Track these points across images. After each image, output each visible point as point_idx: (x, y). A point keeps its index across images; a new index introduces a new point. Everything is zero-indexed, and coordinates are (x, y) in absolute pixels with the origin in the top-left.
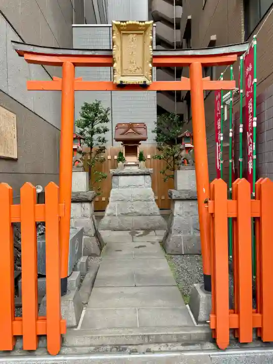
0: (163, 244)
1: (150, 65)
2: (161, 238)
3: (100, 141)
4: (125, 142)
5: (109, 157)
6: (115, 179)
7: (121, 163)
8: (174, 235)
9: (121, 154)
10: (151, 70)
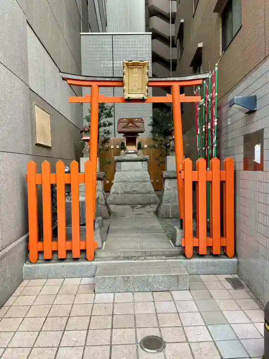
0: (157, 213)
1: (147, 87)
2: (155, 209)
3: (105, 133)
4: (126, 134)
5: (112, 147)
6: (118, 164)
7: (123, 151)
8: (164, 204)
9: (123, 144)
10: (147, 90)
